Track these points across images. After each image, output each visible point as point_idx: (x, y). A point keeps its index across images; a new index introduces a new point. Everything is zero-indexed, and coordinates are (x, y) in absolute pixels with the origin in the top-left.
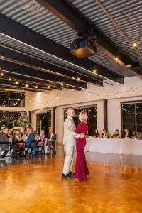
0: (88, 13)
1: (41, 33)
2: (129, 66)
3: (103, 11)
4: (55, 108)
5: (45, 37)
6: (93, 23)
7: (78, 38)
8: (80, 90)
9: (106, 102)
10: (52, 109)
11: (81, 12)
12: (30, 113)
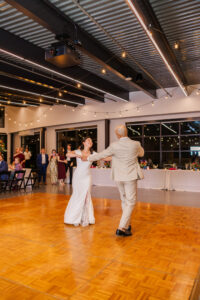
0: (69, 10)
1: (12, 31)
2: (129, 79)
3: (81, 11)
4: (44, 129)
5: (18, 36)
6: (76, 23)
7: (56, 41)
8: (76, 106)
9: (108, 122)
10: (40, 131)
11: (58, 9)
12: (13, 135)
